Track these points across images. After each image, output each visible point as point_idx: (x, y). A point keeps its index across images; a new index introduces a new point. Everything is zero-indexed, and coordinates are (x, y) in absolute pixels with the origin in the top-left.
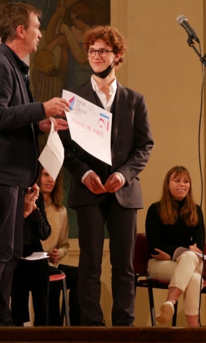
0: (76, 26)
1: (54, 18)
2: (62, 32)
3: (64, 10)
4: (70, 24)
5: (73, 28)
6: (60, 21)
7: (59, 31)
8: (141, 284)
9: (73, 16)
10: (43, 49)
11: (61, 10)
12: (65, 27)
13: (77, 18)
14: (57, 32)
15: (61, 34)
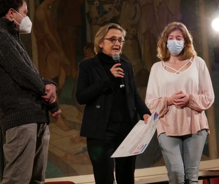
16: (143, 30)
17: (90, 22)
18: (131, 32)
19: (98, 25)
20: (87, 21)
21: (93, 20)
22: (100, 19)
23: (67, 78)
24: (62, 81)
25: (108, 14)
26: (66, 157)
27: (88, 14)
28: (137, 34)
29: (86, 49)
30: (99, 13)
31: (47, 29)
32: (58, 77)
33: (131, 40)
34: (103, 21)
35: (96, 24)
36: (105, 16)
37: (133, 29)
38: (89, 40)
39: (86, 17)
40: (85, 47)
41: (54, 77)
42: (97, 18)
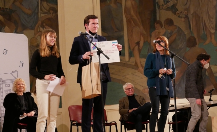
0: (45, 28)
1: (37, 25)
2: (40, 30)
3: (41, 22)
4: (43, 27)
5: (45, 29)
6: (39, 27)
7: (39, 30)
8: (74, 125)
9: (44, 24)
10: (33, 37)
11: (40, 22)
12: (41, 29)
13: (46, 25)
14: (38, 31)
15: (40, 31)
16: (192, 11)
17: (159, 8)
18: (184, 13)
19: (164, 9)
20: (157, 7)
21: (160, 6)
22: (165, 5)
23: (144, 42)
24: (141, 44)
25: (170, 3)
26: (144, 90)
27: (157, 3)
28: (188, 15)
29: (156, 24)
30: (164, 2)
31: (132, 12)
32: (139, 41)
33: (184, 18)
34: (167, 7)
35: (162, 9)
36: (168, 4)
37: (186, 11)
38: (158, 19)
39: (156, 5)
40: (156, 23)
41: (136, 42)
42: (163, 5)
